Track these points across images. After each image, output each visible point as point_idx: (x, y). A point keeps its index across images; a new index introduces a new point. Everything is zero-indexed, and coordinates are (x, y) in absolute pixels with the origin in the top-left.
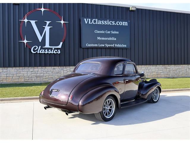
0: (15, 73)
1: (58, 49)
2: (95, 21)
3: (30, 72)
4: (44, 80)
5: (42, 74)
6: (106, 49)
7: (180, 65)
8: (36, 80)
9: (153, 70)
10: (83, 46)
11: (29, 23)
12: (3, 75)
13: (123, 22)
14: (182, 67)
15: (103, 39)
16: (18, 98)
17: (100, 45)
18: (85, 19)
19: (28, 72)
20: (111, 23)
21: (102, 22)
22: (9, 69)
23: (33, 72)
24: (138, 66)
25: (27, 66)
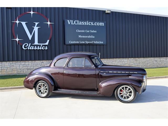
0: (9, 66)
1: (45, 46)
2: (76, 22)
3: (22, 65)
5: (32, 67)
6: (86, 45)
7: (148, 58)
8: (27, 72)
9: (126, 62)
10: (67, 43)
11: (20, 24)
13: (100, 23)
14: (150, 60)
15: (84, 37)
16: (9, 87)
17: (81, 42)
18: (68, 21)
19: (20, 65)
20: (90, 24)
21: (82, 23)
22: (3, 63)
23: (25, 65)
24: (113, 59)
25: (19, 61)
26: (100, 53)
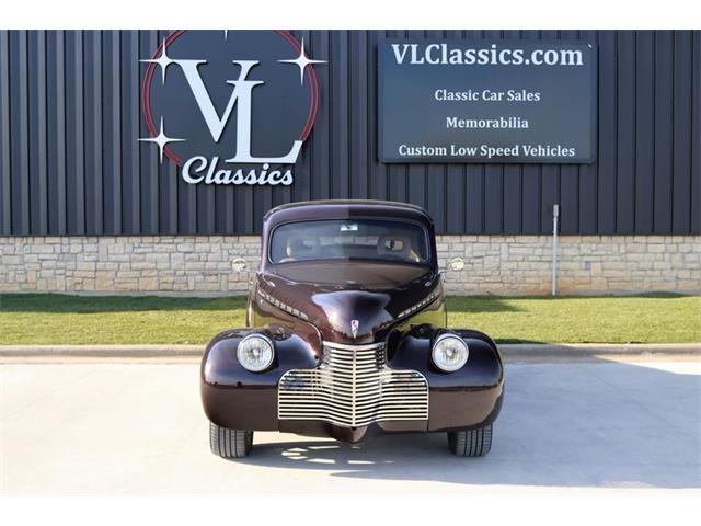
0: (126, 257)
1: (284, 167)
2: (436, 54)
3: (181, 255)
4: (232, 286)
5: (226, 265)
6: (484, 164)
8: (201, 286)
10: (386, 154)
12: (82, 266)
13: (563, 53)
15: (471, 124)
17: (456, 151)
18: (396, 47)
19: (172, 255)
20: (507, 57)
21: (467, 54)
22: (106, 242)
23: (193, 255)
24: (629, 238)
25: (168, 234)
26: (556, 207)
